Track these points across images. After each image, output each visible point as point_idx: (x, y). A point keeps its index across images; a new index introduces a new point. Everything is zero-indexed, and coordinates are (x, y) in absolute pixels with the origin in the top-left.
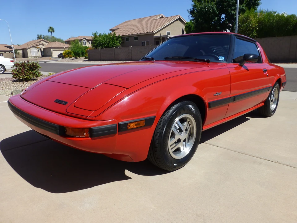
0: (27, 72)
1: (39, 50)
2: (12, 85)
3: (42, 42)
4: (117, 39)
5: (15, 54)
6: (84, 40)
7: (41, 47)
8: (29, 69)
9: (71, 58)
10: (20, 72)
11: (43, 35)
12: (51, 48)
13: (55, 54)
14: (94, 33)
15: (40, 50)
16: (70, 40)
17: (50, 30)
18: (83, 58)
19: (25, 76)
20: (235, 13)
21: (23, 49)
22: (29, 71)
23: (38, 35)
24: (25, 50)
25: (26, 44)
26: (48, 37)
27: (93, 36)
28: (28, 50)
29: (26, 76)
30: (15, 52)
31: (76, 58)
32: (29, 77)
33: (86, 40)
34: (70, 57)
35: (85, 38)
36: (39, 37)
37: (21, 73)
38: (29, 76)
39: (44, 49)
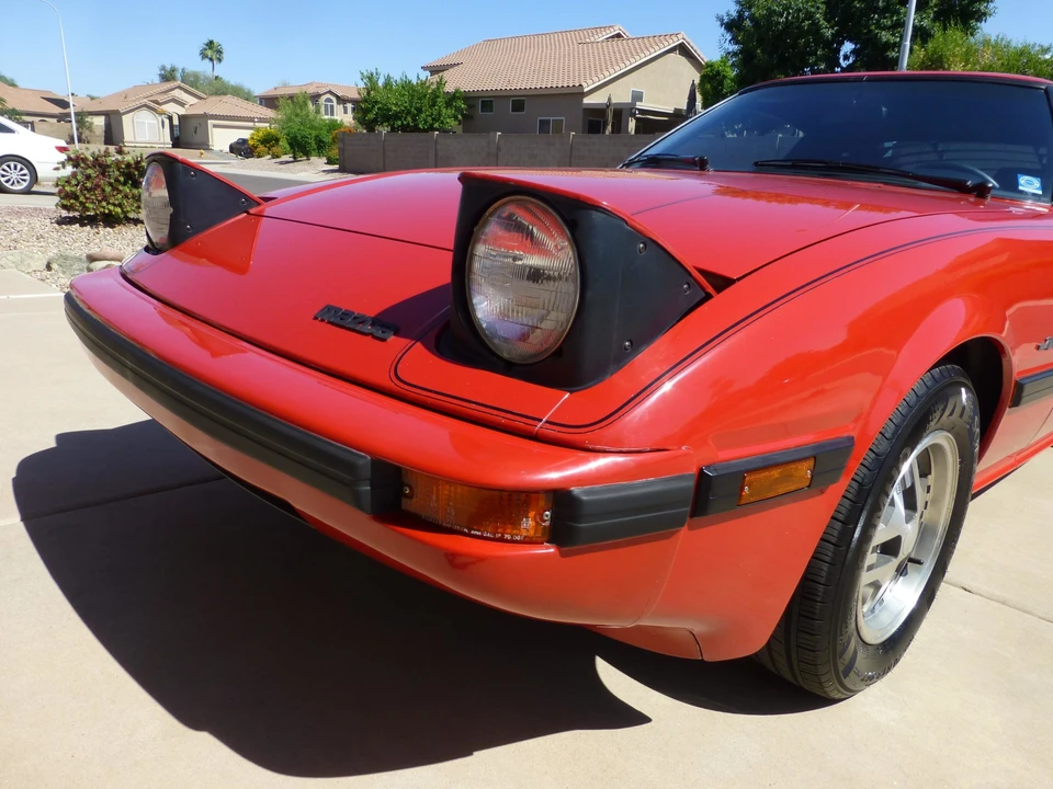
0: (114, 189)
1: (163, 122)
2: (55, 235)
3: (178, 94)
4: (448, 104)
5: (77, 129)
6: (328, 96)
7: (172, 109)
8: (122, 179)
9: (278, 157)
10: (86, 189)
11: (180, 66)
12: (206, 117)
13: (221, 139)
14: (365, 74)
15: (167, 122)
16: (278, 93)
17: (209, 53)
18: (319, 163)
19: (104, 204)
20: (892, 39)
21: (107, 114)
22: (121, 188)
23: (163, 68)
24: (112, 116)
25: (119, 94)
26: (196, 76)
27: (362, 85)
28: (126, 119)
29: (108, 203)
30: (76, 122)
31: (295, 160)
32: (119, 210)
33: (334, 99)
34: (275, 156)
35: (330, 92)
36: (168, 76)
37: (89, 190)
38: (120, 205)
39: (181, 118)
